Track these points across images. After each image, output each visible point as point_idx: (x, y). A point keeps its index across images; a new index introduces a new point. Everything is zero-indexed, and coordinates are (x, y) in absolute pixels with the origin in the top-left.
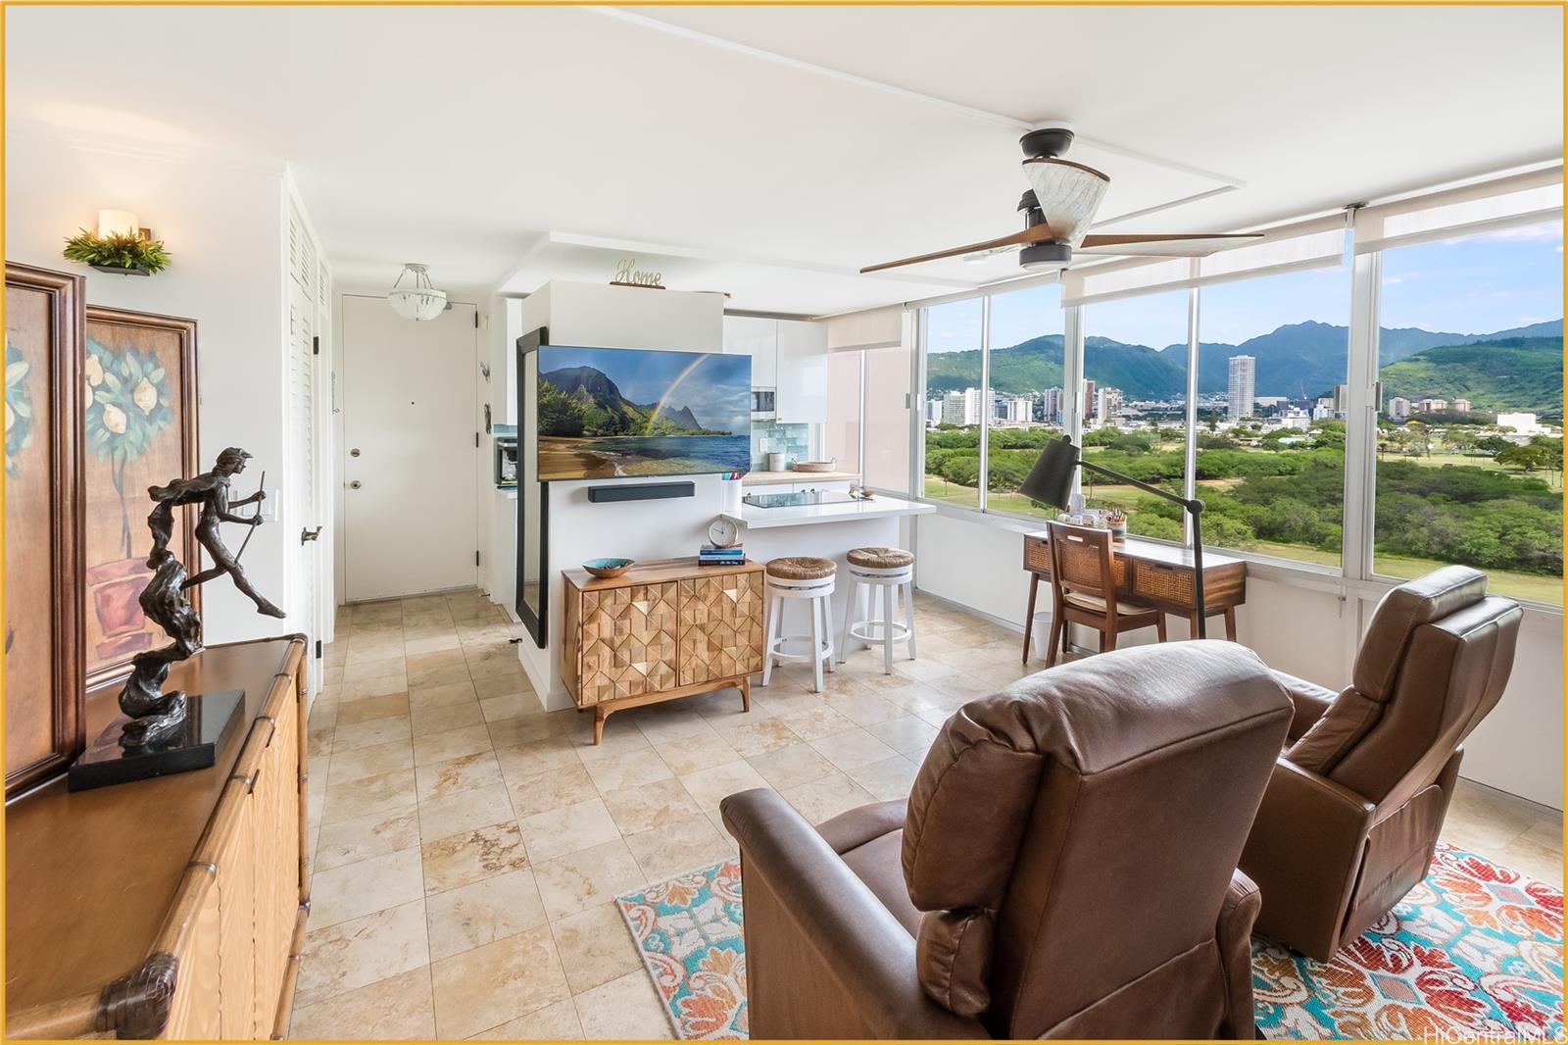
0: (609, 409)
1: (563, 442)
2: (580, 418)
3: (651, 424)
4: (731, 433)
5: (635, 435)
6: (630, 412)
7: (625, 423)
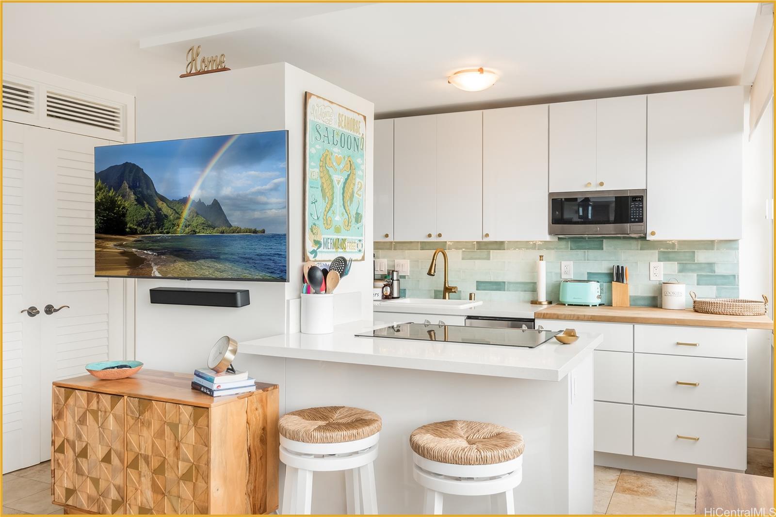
0: (146, 206)
1: (111, 240)
2: (124, 215)
3: (183, 220)
4: (263, 231)
5: (168, 233)
6: (165, 209)
7: (160, 221)
